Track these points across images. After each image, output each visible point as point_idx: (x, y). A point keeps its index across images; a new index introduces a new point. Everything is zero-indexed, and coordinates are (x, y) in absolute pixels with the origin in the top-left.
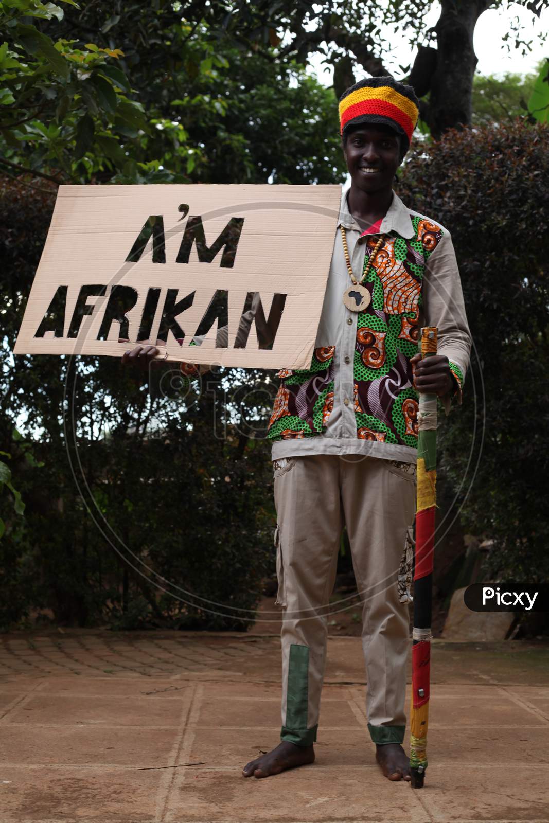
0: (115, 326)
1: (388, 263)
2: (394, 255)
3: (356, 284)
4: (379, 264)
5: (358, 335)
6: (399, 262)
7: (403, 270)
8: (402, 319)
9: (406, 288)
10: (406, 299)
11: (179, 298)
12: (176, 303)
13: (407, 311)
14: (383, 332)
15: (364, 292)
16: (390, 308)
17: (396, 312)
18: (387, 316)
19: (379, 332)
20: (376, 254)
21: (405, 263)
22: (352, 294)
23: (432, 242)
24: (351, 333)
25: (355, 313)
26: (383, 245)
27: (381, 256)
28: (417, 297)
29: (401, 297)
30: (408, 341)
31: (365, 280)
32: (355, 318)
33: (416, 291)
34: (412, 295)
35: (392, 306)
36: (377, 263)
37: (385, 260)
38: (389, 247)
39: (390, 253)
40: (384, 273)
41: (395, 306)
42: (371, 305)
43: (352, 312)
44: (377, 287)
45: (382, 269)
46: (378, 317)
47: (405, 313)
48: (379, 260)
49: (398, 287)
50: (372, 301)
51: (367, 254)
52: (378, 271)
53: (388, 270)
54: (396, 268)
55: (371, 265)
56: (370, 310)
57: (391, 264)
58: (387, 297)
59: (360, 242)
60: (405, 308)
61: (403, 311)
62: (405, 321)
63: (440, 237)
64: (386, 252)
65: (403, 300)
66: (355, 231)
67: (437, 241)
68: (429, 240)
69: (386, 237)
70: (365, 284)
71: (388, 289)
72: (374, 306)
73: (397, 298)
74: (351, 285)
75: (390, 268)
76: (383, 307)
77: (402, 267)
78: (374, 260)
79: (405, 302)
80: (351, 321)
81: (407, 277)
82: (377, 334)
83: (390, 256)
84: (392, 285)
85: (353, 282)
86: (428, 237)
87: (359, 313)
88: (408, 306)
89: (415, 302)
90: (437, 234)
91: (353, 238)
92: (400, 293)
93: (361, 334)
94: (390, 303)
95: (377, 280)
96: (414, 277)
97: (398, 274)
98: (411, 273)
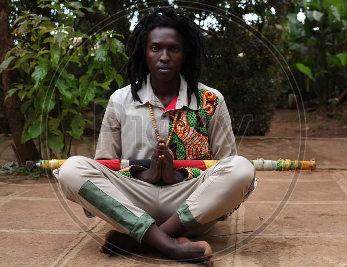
1: (185, 130)
2: (188, 123)
4: (179, 131)
6: (192, 128)
10: (201, 149)
17: (195, 157)
21: (196, 128)
23: (211, 109)
26: (179, 117)
27: (180, 125)
29: (197, 149)
34: (204, 145)
35: (192, 154)
36: (177, 130)
37: (183, 128)
38: (184, 119)
39: (185, 122)
40: (184, 137)
45: (182, 135)
47: (201, 157)
48: (179, 128)
49: (195, 143)
51: (170, 124)
52: (179, 136)
53: (186, 134)
54: (191, 132)
55: (173, 132)
57: (187, 130)
59: (164, 116)
60: (201, 154)
61: (200, 156)
63: (217, 104)
64: (182, 121)
65: (199, 150)
66: (160, 108)
67: (215, 108)
69: (181, 111)
71: (188, 146)
73: (194, 150)
75: (187, 133)
77: (195, 131)
78: (176, 128)
79: (201, 151)
81: (199, 136)
83: (186, 124)
84: (190, 143)
86: (208, 106)
88: (203, 153)
90: (214, 103)
92: (196, 146)
94: (191, 153)
95: (179, 141)
96: (204, 134)
97: (194, 135)
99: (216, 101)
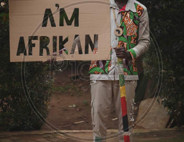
0: (45, 51)
2: (130, 18)
3: (118, 27)
5: (119, 43)
6: (131, 20)
7: (133, 22)
8: (132, 37)
9: (133, 28)
10: (133, 31)
11: (64, 39)
12: (63, 41)
13: (133, 35)
14: (126, 42)
15: (121, 30)
16: (128, 34)
17: (130, 35)
18: (128, 37)
19: (125, 42)
20: (124, 17)
21: (133, 21)
22: (117, 30)
23: (140, 14)
24: (117, 42)
25: (118, 36)
26: (126, 14)
27: (126, 18)
28: (136, 30)
29: (132, 31)
30: (133, 44)
31: (121, 25)
32: (118, 38)
33: (136, 29)
34: (135, 30)
36: (125, 20)
37: (127, 19)
38: (128, 15)
39: (129, 17)
40: (127, 24)
41: (130, 33)
42: (123, 34)
43: (117, 36)
44: (125, 28)
45: (126, 22)
46: (125, 38)
49: (131, 28)
50: (123, 33)
51: (121, 17)
53: (128, 22)
54: (131, 22)
55: (123, 21)
56: (122, 35)
57: (129, 21)
58: (128, 31)
59: (119, 13)
60: (133, 34)
61: (132, 35)
62: (133, 38)
63: (143, 12)
64: (127, 16)
65: (132, 32)
66: (117, 9)
67: (142, 13)
68: (140, 13)
69: (127, 12)
70: (121, 27)
71: (128, 28)
72: (124, 34)
73: (130, 31)
74: (116, 27)
76: (126, 34)
79: (133, 32)
80: (117, 39)
81: (134, 25)
82: (125, 43)
83: (129, 18)
84: (129, 27)
85: (117, 26)
86: (139, 12)
87: (119, 37)
89: (136, 32)
90: (142, 11)
91: (117, 12)
92: (131, 30)
93: (120, 43)
94: (128, 32)
95: (125, 26)
96: (136, 24)
97: (131, 24)
98: (135, 23)
99: (143, 10)
